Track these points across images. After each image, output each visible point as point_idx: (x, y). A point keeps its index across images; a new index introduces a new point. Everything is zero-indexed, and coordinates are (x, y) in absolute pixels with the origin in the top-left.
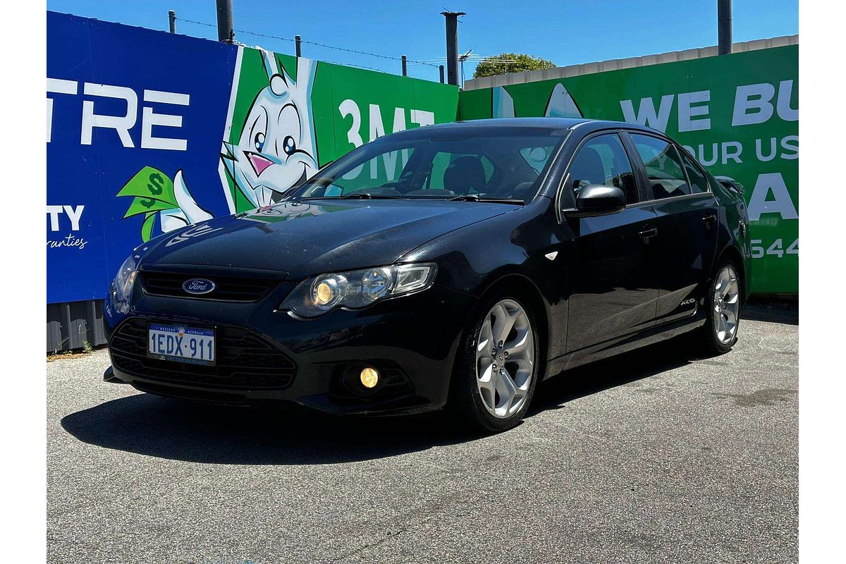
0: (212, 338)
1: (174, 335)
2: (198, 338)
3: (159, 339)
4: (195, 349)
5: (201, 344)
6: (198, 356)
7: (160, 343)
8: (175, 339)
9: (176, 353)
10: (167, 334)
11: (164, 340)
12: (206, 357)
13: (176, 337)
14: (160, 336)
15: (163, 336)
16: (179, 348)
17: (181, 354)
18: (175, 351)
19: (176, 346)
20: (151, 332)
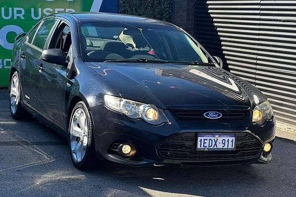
0: (234, 138)
1: (213, 138)
2: (226, 139)
3: (204, 141)
4: (224, 144)
5: (228, 141)
6: (226, 147)
7: (205, 143)
8: (213, 141)
9: (214, 146)
10: (208, 138)
11: (207, 142)
12: (230, 147)
13: (214, 140)
14: (204, 140)
15: (207, 140)
16: (216, 144)
17: (217, 147)
18: (213, 146)
19: (214, 143)
20: (199, 139)
